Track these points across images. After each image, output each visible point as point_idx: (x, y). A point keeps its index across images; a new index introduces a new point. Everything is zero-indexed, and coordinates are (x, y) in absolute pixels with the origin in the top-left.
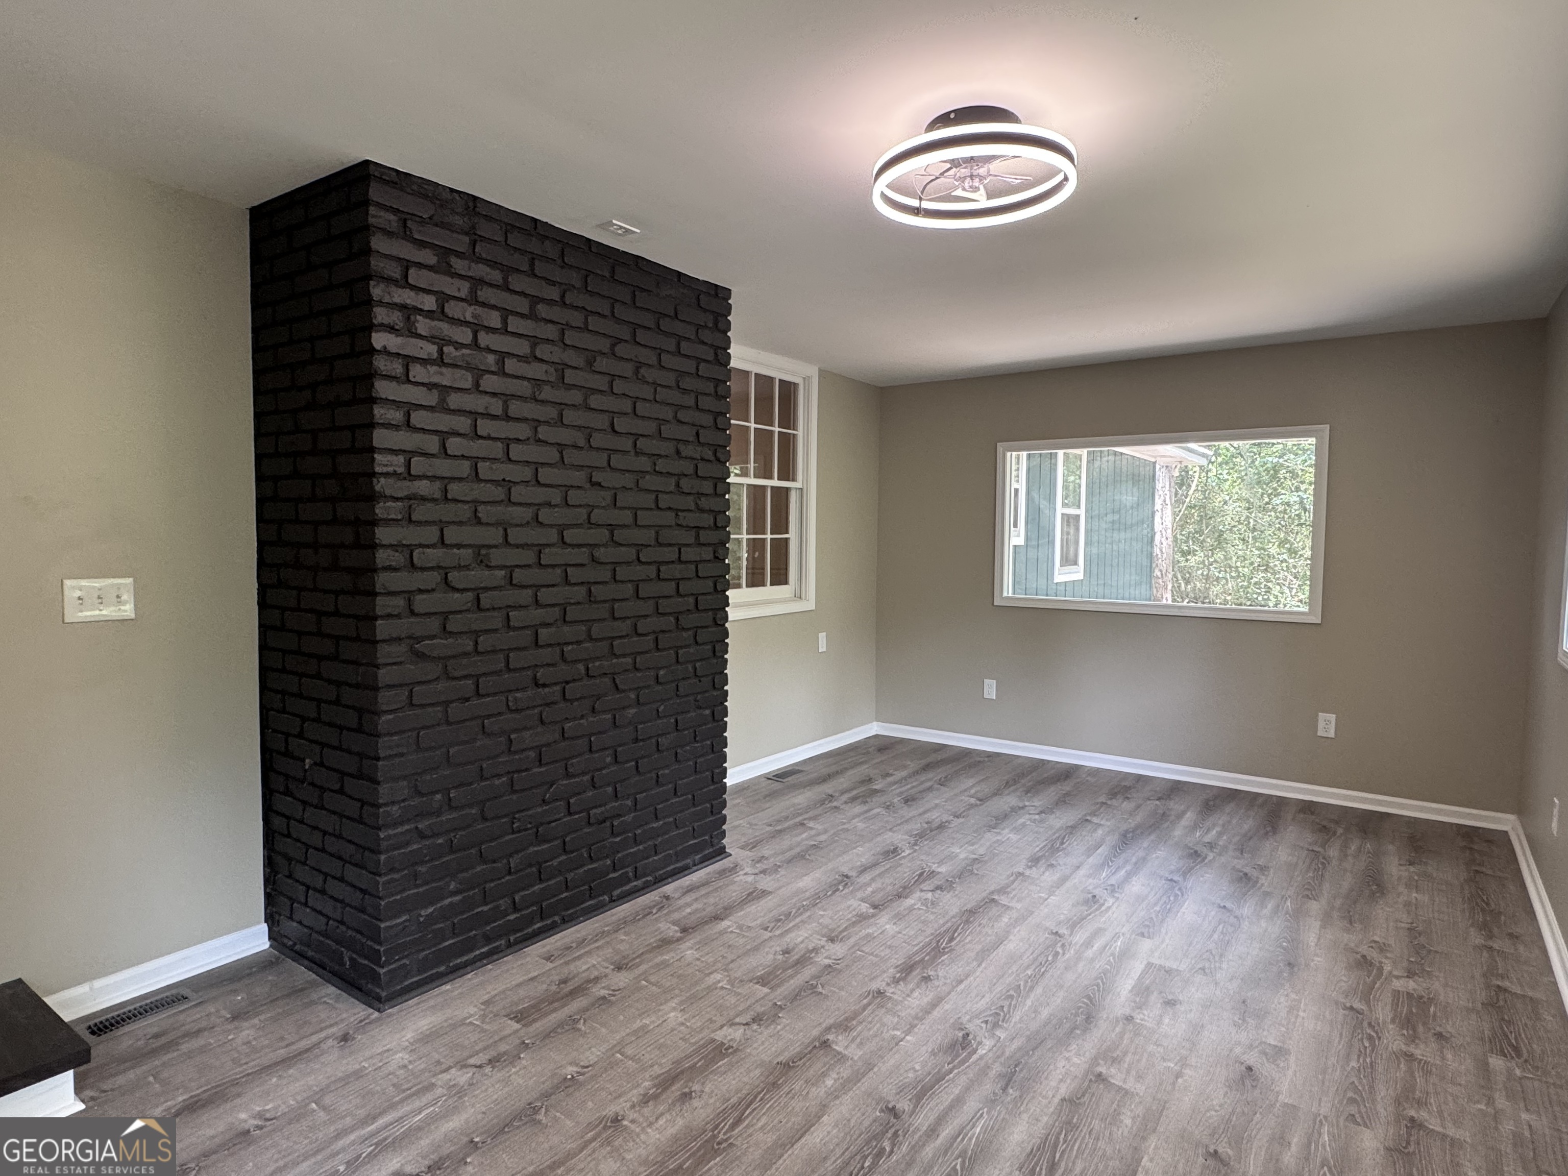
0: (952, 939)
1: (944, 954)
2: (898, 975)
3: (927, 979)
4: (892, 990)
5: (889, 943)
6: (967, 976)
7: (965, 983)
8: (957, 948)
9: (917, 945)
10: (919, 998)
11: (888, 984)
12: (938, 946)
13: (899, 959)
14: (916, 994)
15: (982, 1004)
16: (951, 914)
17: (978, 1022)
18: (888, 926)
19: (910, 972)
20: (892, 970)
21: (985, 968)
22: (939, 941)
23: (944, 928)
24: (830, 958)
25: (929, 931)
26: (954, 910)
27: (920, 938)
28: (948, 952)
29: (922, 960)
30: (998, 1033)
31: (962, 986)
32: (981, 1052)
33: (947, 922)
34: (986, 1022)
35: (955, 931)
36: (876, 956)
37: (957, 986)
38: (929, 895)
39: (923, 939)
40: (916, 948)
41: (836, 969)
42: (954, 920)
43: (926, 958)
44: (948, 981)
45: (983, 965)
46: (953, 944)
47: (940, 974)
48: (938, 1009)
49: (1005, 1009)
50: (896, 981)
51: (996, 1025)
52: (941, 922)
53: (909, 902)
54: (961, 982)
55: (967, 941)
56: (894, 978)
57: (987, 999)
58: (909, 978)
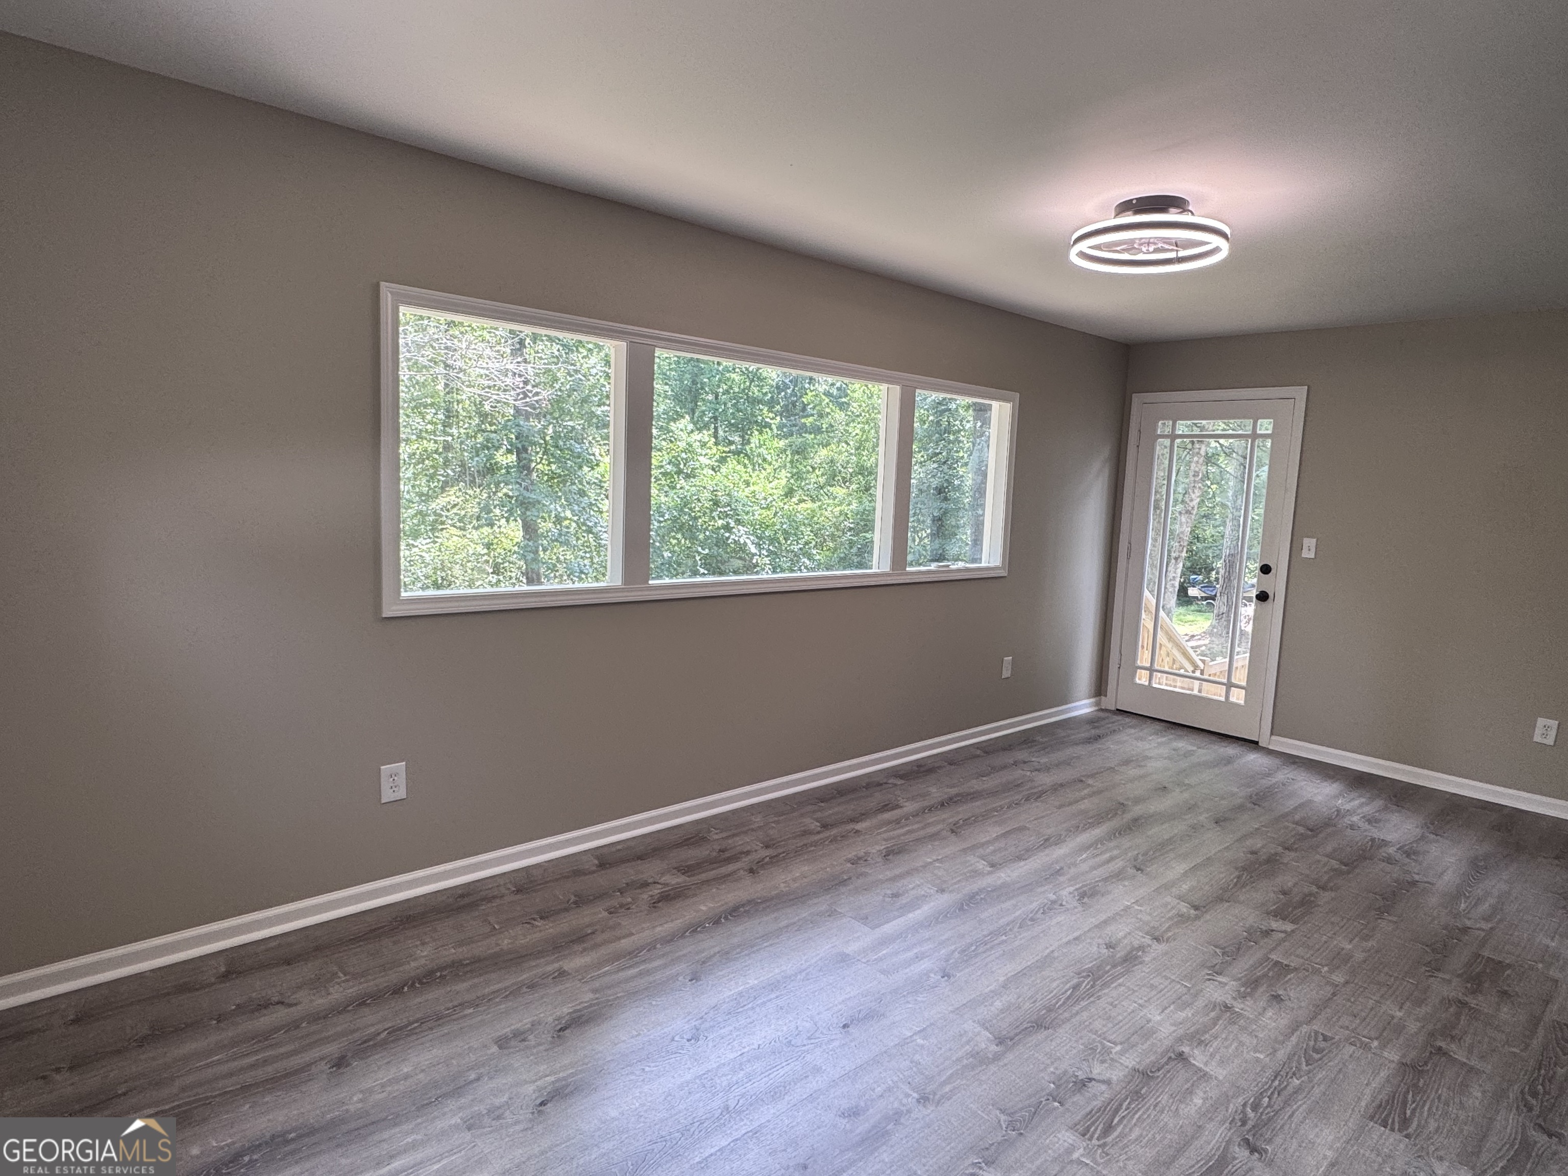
0: (1076, 987)
1: (1090, 970)
2: (1140, 953)
3: (1109, 946)
4: (1146, 940)
5: (1154, 993)
6: (1068, 943)
7: (1071, 937)
8: (1072, 974)
9: (1120, 985)
10: (1118, 930)
11: (1149, 946)
12: (1095, 981)
13: (1140, 972)
14: (1121, 934)
15: (1060, 918)
16: (1067, 1026)
17: (1068, 906)
18: (1159, 1018)
19: (1126, 956)
20: (1147, 959)
21: (1047, 948)
22: (1092, 987)
23: (1083, 1003)
24: (1220, 982)
25: (1102, 1003)
26: (1063, 1032)
27: (1114, 993)
28: (1083, 971)
29: (1114, 966)
30: (1053, 897)
31: (1076, 934)
32: (1072, 889)
33: (1077, 1013)
34: (1061, 905)
35: (1068, 998)
36: (1166, 978)
37: (1080, 935)
38: (1097, 1070)
39: (1111, 993)
40: (1121, 981)
41: (1209, 968)
42: (1066, 1015)
43: (1109, 967)
44: (1088, 941)
45: (1048, 951)
46: (1075, 981)
47: (1095, 948)
48: (1102, 919)
49: (1042, 911)
50: (1141, 948)
51: (1054, 902)
52: (1085, 1014)
53: (1130, 1061)
54: (1076, 939)
55: (1058, 982)
56: (1143, 952)
57: (1054, 921)
58: (1128, 948)
